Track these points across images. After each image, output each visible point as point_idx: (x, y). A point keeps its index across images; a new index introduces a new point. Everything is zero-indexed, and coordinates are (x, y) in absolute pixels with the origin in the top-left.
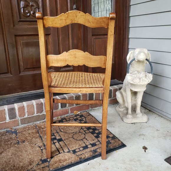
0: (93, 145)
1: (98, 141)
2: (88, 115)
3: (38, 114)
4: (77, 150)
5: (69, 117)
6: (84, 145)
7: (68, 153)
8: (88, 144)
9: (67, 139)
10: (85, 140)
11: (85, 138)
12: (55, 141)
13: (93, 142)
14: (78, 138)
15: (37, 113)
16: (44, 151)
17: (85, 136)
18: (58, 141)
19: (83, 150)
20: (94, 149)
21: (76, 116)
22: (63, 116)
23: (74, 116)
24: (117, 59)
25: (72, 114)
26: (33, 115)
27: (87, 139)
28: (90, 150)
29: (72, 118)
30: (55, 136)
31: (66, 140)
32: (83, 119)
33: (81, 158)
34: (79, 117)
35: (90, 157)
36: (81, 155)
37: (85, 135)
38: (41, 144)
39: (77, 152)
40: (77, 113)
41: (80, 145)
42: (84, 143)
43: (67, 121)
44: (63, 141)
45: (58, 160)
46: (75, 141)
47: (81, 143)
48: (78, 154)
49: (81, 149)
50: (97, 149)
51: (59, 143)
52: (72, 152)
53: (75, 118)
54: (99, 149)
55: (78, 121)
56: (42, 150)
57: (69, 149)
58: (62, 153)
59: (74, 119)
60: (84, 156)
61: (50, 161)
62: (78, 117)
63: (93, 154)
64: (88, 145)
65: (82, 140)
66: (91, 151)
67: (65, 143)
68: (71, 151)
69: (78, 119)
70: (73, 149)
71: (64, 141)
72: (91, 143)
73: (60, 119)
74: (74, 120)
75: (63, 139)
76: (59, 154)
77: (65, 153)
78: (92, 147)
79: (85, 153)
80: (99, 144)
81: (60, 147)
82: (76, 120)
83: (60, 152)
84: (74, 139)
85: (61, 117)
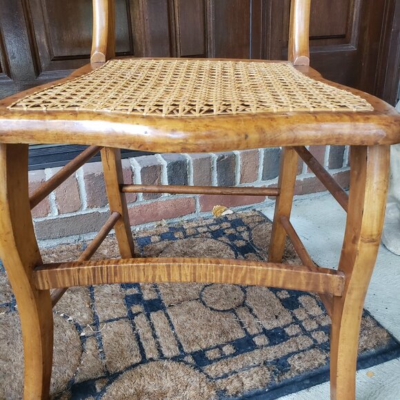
0: (276, 336)
1: (296, 321)
2: (260, 222)
3: (95, 210)
4: (211, 354)
5: (195, 225)
6: (240, 334)
7: (175, 365)
8: (255, 331)
9: (179, 303)
10: (242, 313)
11: (243, 304)
12: (137, 308)
13: (275, 324)
14: (217, 301)
15: (92, 207)
16: (90, 345)
17: (245, 298)
18: (146, 310)
19: (234, 355)
20: (279, 355)
21: (219, 221)
22: (177, 220)
23: (211, 221)
24: (366, 37)
25: (206, 215)
26: (78, 213)
27: (251, 310)
28: (264, 358)
29: (205, 229)
30: (139, 288)
31: (176, 309)
32: (240, 232)
33: (225, 390)
34: (229, 225)
35: (261, 388)
36: (226, 376)
37: (245, 292)
38: (85, 316)
39: (211, 362)
40: (224, 214)
41: (224, 333)
42: (241, 324)
43: (185, 237)
44: (163, 308)
45: (132, 391)
46: (208, 312)
47: (226, 326)
48: (213, 370)
49: (228, 350)
50: (290, 355)
51: (148, 316)
52: (189, 359)
53: (213, 228)
54: (296, 357)
55: (223, 238)
56: (83, 339)
57: (180, 347)
58: (152, 359)
59: (212, 232)
60: (236, 384)
61: (104, 390)
62: (225, 225)
63: (272, 378)
64: (255, 335)
65: (232, 310)
66: (265, 363)
67: (172, 317)
68: (186, 354)
69: (226, 231)
70: (196, 348)
71: (168, 311)
72: (268, 327)
73: (166, 230)
74: (210, 235)
75: (166, 300)
76: (142, 366)
77: (165, 363)
78: (270, 345)
79: (243, 369)
80: (297, 335)
81: (149, 335)
82: (216, 235)
83: (149, 356)
84: (204, 304)
85: (169, 221)
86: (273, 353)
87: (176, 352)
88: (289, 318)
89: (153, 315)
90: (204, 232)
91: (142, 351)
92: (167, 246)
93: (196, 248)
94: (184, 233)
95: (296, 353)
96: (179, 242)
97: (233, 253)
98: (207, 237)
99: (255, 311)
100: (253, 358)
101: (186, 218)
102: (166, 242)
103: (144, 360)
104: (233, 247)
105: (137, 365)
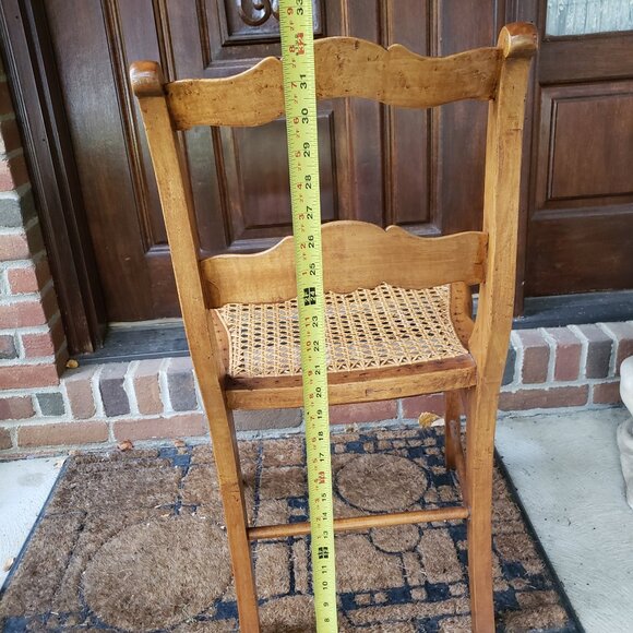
0: (436, 593)
1: (465, 579)
4: (360, 599)
5: (392, 436)
6: (398, 583)
8: (416, 583)
10: (409, 559)
11: (414, 549)
13: (442, 578)
17: (419, 542)
18: (308, 536)
19: (385, 604)
20: (431, 615)
21: (423, 434)
22: (373, 425)
23: (414, 433)
25: (409, 422)
27: (420, 558)
28: (413, 614)
29: (402, 444)
30: (307, 509)
34: (434, 442)
37: (422, 535)
39: (357, 607)
40: (432, 425)
42: (404, 572)
43: (376, 451)
46: (373, 551)
47: (387, 571)
48: (357, 616)
49: (380, 598)
50: (444, 616)
51: (308, 543)
53: (413, 444)
54: (449, 620)
55: (420, 461)
58: (300, 593)
59: (410, 450)
62: (430, 441)
64: (415, 587)
65: (399, 554)
66: (413, 620)
69: (427, 450)
70: (347, 589)
72: (431, 581)
73: (354, 438)
74: (406, 453)
76: (289, 598)
78: (426, 601)
79: (387, 622)
80: (460, 596)
81: (303, 566)
82: (414, 453)
83: (297, 588)
84: (371, 541)
85: (363, 425)
86: (425, 611)
88: (458, 574)
90: (400, 448)
91: (292, 581)
92: (351, 460)
93: (383, 470)
94: (376, 445)
95: (450, 616)
96: (367, 457)
97: (425, 482)
98: (402, 456)
99: (424, 560)
100: (402, 612)
101: (385, 423)
102: (350, 455)
103: (292, 592)
104: (428, 474)
105: (284, 595)
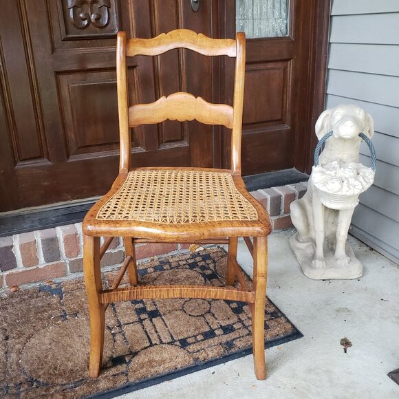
0: (227, 329)
1: (240, 321)
2: (222, 257)
3: (109, 251)
4: (189, 340)
5: (177, 259)
6: (207, 329)
7: (170, 346)
8: (216, 327)
9: (170, 312)
10: (208, 317)
11: (209, 312)
12: (143, 316)
13: (228, 322)
14: (193, 310)
16: (118, 337)
17: (210, 308)
18: (149, 317)
19: (203, 340)
20: (229, 340)
21: (194, 256)
22: (164, 256)
23: (188, 256)
25: (184, 251)
27: (214, 315)
28: (220, 341)
29: (185, 263)
30: (143, 304)
31: (168, 315)
32: (208, 264)
33: (198, 358)
34: (201, 259)
35: (218, 357)
36: (198, 351)
37: (210, 304)
38: (113, 322)
39: (190, 344)
40: (197, 250)
42: (208, 323)
43: (171, 268)
44: (160, 315)
45: (147, 360)
46: (188, 317)
47: (199, 324)
48: (191, 348)
49: (200, 337)
50: (234, 339)
51: (151, 320)
52: (178, 343)
53: (190, 261)
54: (238, 340)
55: (197, 269)
56: (114, 335)
57: (172, 337)
58: (156, 344)
59: (189, 265)
60: (204, 354)
61: (130, 361)
62: (198, 259)
63: (224, 351)
64: (216, 329)
65: (202, 316)
66: (221, 344)
67: (166, 321)
68: (176, 341)
69: (199, 263)
70: (181, 337)
71: (163, 317)
72: (223, 325)
73: (157, 264)
74: (188, 267)
75: (161, 311)
76: (151, 348)
77: (164, 346)
78: (224, 334)
79: (208, 347)
80: (240, 329)
81: (153, 331)
82: (192, 266)
83: (154, 342)
84: (185, 312)
86: (225, 338)
87: (170, 340)
88: (236, 319)
89: (154, 320)
90: (184, 265)
91: (150, 339)
94: (170, 265)
95: (238, 338)
96: (167, 272)
97: (203, 279)
98: (186, 268)
99: (216, 315)
100: (214, 342)
102: (158, 272)
103: (151, 345)
104: (203, 275)
105: (148, 347)
